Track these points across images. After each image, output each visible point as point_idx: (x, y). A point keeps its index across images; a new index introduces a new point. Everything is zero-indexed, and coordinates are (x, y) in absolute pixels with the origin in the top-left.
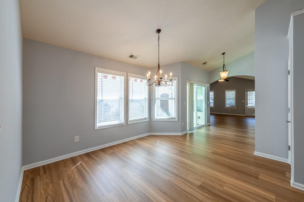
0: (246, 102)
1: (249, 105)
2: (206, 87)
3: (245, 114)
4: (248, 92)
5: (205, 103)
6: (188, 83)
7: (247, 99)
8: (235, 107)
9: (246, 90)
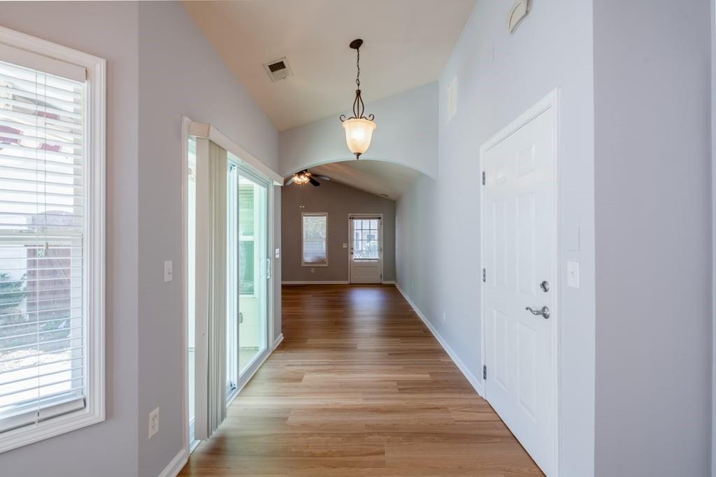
0: (349, 246)
1: (356, 256)
2: (272, 190)
3: (347, 280)
4: (355, 221)
5: (268, 257)
6: (192, 143)
7: (352, 240)
8: (327, 261)
9: (349, 215)
